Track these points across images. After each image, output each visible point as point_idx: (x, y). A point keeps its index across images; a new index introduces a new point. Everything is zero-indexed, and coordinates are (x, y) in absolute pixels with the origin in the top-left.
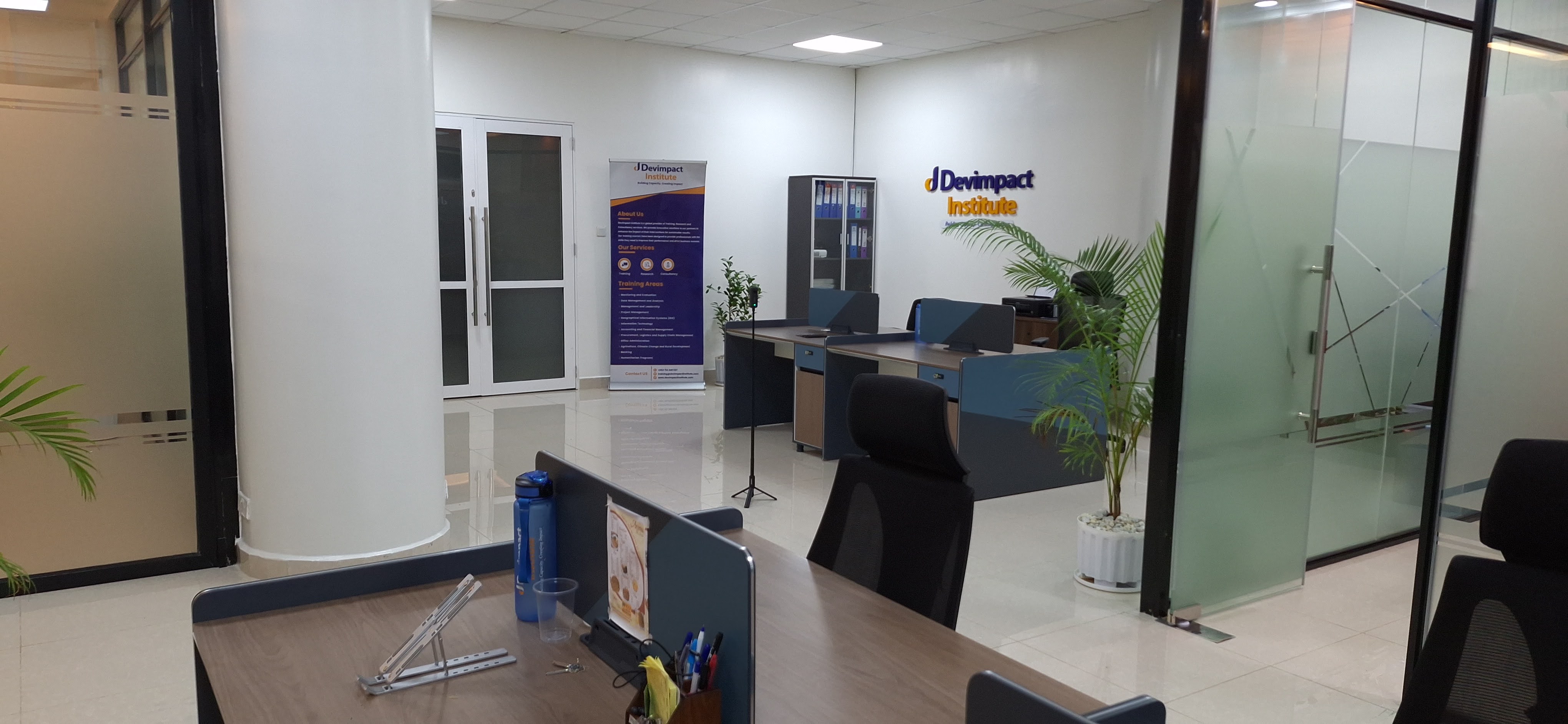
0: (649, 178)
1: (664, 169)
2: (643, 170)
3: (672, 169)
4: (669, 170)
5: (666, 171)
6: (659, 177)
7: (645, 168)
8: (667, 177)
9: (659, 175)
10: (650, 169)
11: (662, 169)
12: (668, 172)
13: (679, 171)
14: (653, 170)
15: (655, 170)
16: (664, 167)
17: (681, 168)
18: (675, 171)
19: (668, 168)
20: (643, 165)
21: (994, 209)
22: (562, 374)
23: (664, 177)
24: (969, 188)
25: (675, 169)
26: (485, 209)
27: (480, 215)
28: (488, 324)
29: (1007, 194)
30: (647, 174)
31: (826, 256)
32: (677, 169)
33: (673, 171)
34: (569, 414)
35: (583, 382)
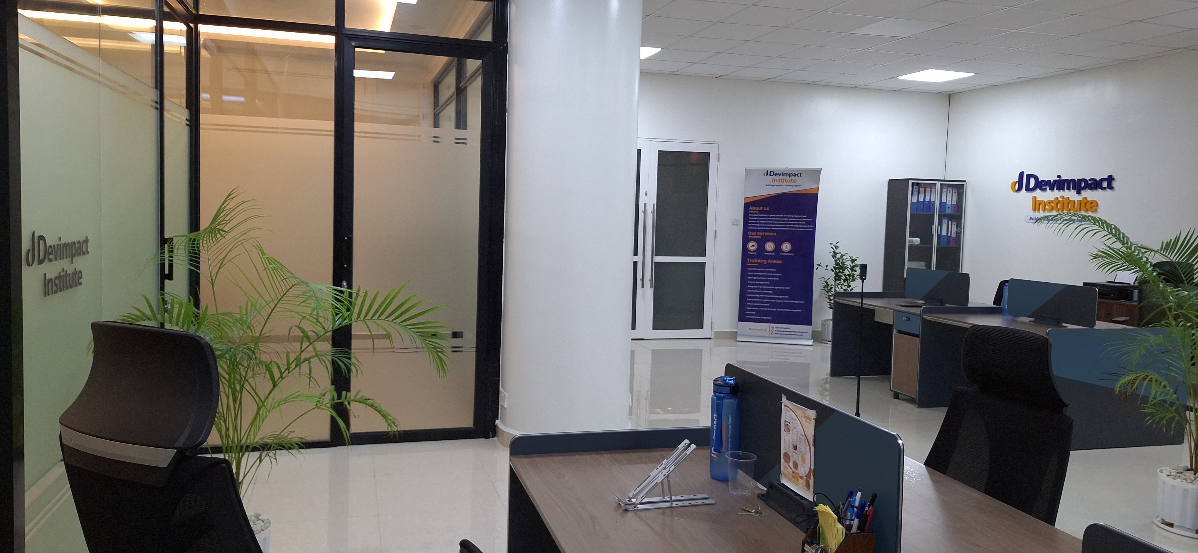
0: (775, 182)
1: (787, 175)
2: (770, 175)
3: (793, 174)
4: (791, 175)
5: (788, 176)
6: (783, 181)
7: (772, 174)
8: (789, 181)
9: (783, 179)
10: (776, 175)
11: (785, 175)
12: (790, 177)
13: (798, 176)
14: (778, 175)
15: (780, 175)
16: (786, 173)
17: (801, 174)
18: (796, 176)
19: (790, 174)
20: (770, 172)
21: (1076, 207)
22: (701, 327)
23: (787, 181)
24: (1052, 189)
25: (795, 174)
26: (654, 205)
27: (650, 209)
28: (651, 287)
29: (1088, 194)
30: (773, 179)
31: (919, 244)
32: (797, 174)
33: (794, 176)
34: (705, 356)
35: (716, 333)
